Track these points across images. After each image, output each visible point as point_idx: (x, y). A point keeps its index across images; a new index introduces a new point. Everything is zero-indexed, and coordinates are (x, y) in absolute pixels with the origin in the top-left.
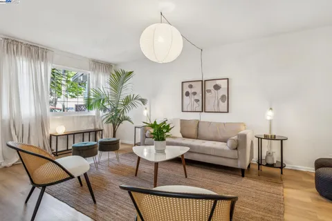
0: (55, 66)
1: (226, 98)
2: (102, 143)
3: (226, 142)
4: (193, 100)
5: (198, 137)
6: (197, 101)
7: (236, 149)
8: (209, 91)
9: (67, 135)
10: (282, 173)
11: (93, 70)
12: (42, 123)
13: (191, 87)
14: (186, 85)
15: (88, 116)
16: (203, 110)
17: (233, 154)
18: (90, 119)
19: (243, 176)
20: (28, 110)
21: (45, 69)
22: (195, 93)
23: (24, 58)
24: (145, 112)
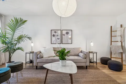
4: (56, 38)
6: (59, 39)
8: (64, 35)
14: (53, 31)
22: (57, 35)
24: (32, 45)
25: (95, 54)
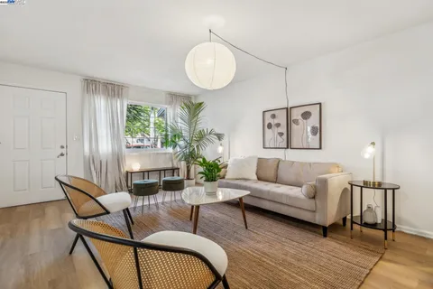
0: (131, 102)
1: (317, 131)
2: (165, 182)
3: (301, 187)
4: (276, 133)
5: (276, 180)
6: (281, 134)
7: (314, 198)
8: (296, 122)
9: (144, 172)
10: (386, 238)
11: (170, 103)
12: (118, 159)
13: (274, 116)
14: (268, 115)
15: (166, 153)
16: (289, 146)
17: (310, 204)
18: (167, 156)
19: (325, 236)
20: (105, 147)
21: (121, 106)
22: (278, 125)
23: (102, 97)
24: (220, 149)
25: (390, 193)
